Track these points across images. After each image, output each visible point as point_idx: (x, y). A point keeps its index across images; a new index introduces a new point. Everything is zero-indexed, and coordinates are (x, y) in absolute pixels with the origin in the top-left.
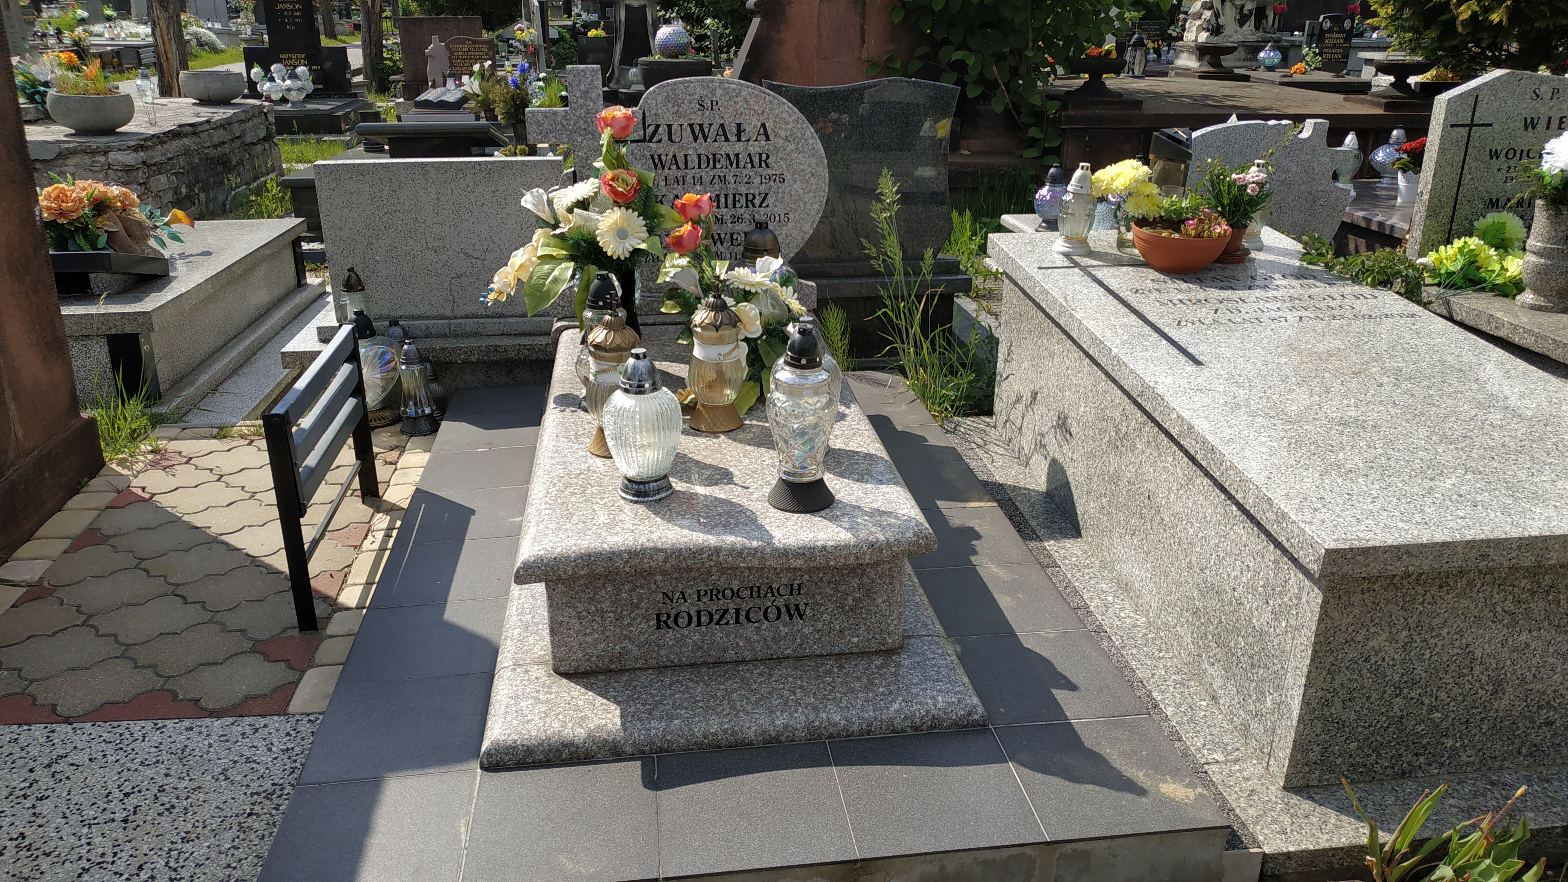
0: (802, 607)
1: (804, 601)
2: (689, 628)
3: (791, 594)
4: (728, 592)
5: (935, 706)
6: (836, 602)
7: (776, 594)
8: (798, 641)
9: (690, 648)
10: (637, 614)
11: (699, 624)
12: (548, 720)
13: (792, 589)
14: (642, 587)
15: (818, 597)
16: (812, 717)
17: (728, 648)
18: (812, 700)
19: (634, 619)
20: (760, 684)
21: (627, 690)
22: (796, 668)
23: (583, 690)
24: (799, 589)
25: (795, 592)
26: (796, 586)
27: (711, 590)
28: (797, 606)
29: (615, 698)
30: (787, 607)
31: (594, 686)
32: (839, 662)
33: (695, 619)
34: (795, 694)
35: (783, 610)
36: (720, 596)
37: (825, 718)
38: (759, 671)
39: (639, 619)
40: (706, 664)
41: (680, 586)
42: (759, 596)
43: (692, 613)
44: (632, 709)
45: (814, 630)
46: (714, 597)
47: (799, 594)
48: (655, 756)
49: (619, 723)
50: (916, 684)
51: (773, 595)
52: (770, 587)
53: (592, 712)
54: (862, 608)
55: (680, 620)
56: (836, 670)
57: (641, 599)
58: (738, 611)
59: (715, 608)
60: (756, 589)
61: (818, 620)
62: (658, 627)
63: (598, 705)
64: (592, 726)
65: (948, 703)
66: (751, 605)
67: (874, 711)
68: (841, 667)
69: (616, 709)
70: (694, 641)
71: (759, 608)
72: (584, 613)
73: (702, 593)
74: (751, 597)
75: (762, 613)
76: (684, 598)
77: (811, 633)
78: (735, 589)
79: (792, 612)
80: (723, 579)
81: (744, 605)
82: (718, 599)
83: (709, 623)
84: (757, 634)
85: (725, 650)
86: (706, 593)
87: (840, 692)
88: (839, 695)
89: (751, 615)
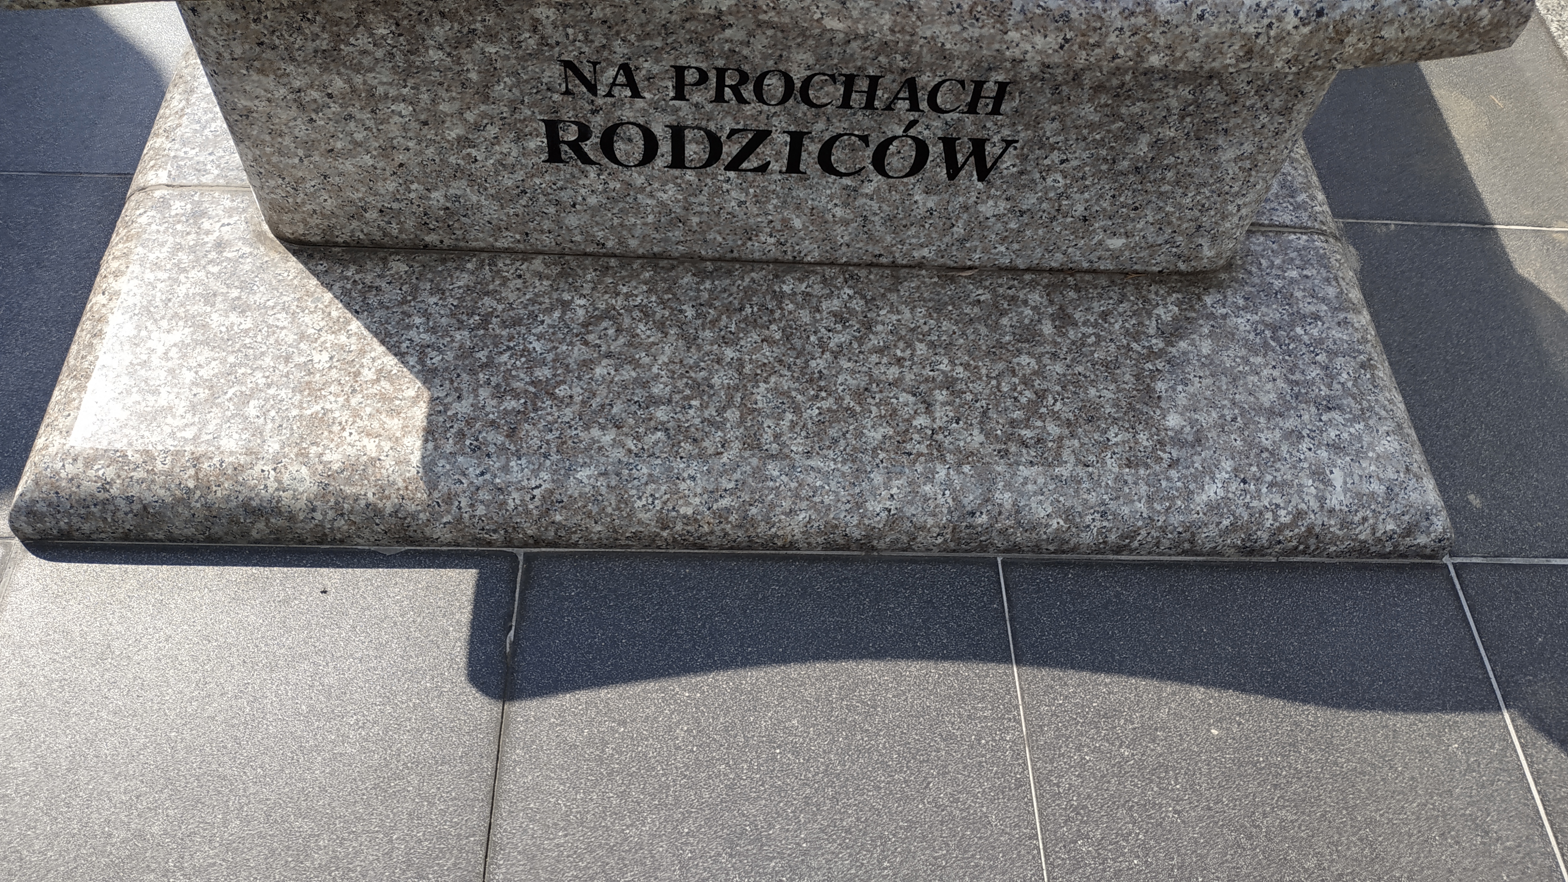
0: (991, 150)
1: (1006, 132)
2: (647, 169)
3: (972, 109)
4: (774, 85)
5: (1322, 500)
6: (1101, 143)
7: (924, 105)
8: (959, 230)
9: (650, 219)
10: (484, 115)
11: (678, 161)
12: (214, 418)
13: (977, 95)
14: (492, 37)
15: (1049, 127)
16: (970, 500)
17: (758, 229)
18: (978, 437)
19: (478, 127)
20: (836, 355)
21: (461, 323)
22: (938, 309)
23: (338, 310)
24: (998, 100)
25: (985, 105)
26: (990, 89)
27: (721, 73)
28: (979, 145)
29: (422, 351)
30: (949, 144)
31: (372, 300)
32: (1057, 298)
33: (665, 148)
34: (929, 407)
35: (936, 150)
36: (748, 92)
37: (1008, 505)
38: (835, 304)
39: (492, 131)
40: (692, 260)
41: (620, 50)
42: (869, 105)
43: (659, 130)
44: (463, 408)
45: (1011, 210)
46: (728, 92)
47: (996, 111)
48: (520, 553)
49: (415, 458)
50: (1271, 413)
51: (914, 106)
52: (911, 85)
53: (347, 405)
54: (1168, 167)
55: (620, 148)
56: (1047, 328)
57: (491, 72)
58: (797, 140)
59: (729, 124)
60: (863, 84)
61: (1031, 185)
62: (554, 156)
63: (368, 374)
64: (335, 458)
65: (1359, 495)
66: (839, 127)
67: (1150, 499)
68: (1063, 319)
69: (415, 400)
70: (662, 204)
71: (865, 139)
72: (315, 94)
73: (691, 77)
74: (846, 103)
75: (869, 152)
76: (631, 84)
77: (998, 217)
78: (798, 75)
79: (960, 158)
80: (760, 42)
81: (820, 125)
82: (741, 100)
83: (709, 163)
84: (846, 205)
85: (749, 233)
86: (703, 77)
87: (1056, 416)
88: (1053, 429)
89: (837, 155)
